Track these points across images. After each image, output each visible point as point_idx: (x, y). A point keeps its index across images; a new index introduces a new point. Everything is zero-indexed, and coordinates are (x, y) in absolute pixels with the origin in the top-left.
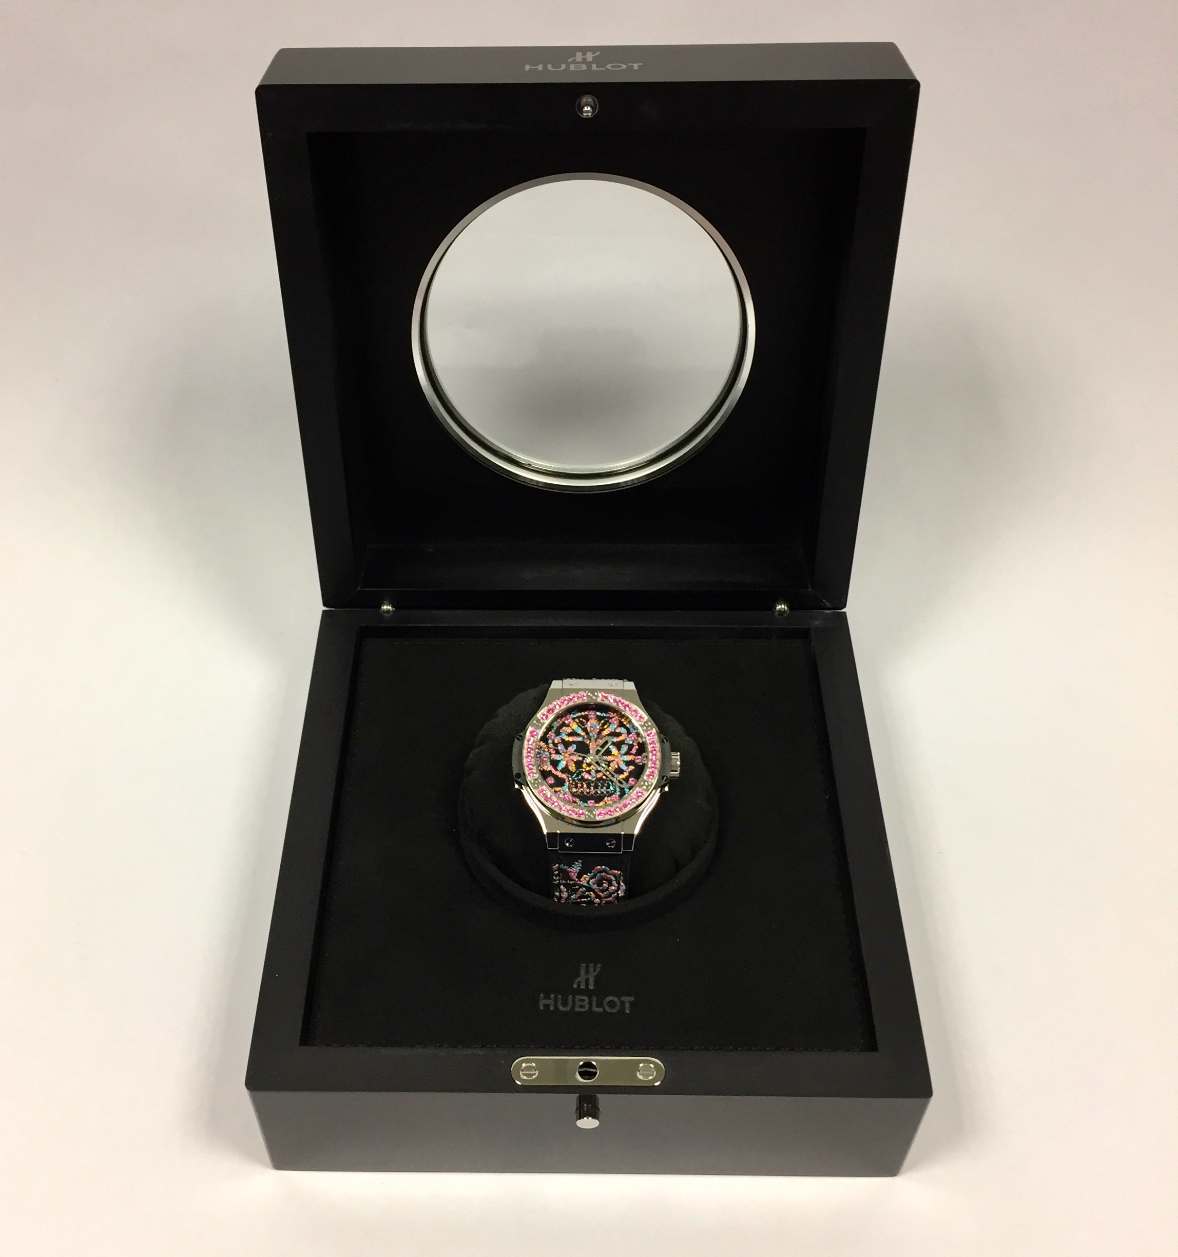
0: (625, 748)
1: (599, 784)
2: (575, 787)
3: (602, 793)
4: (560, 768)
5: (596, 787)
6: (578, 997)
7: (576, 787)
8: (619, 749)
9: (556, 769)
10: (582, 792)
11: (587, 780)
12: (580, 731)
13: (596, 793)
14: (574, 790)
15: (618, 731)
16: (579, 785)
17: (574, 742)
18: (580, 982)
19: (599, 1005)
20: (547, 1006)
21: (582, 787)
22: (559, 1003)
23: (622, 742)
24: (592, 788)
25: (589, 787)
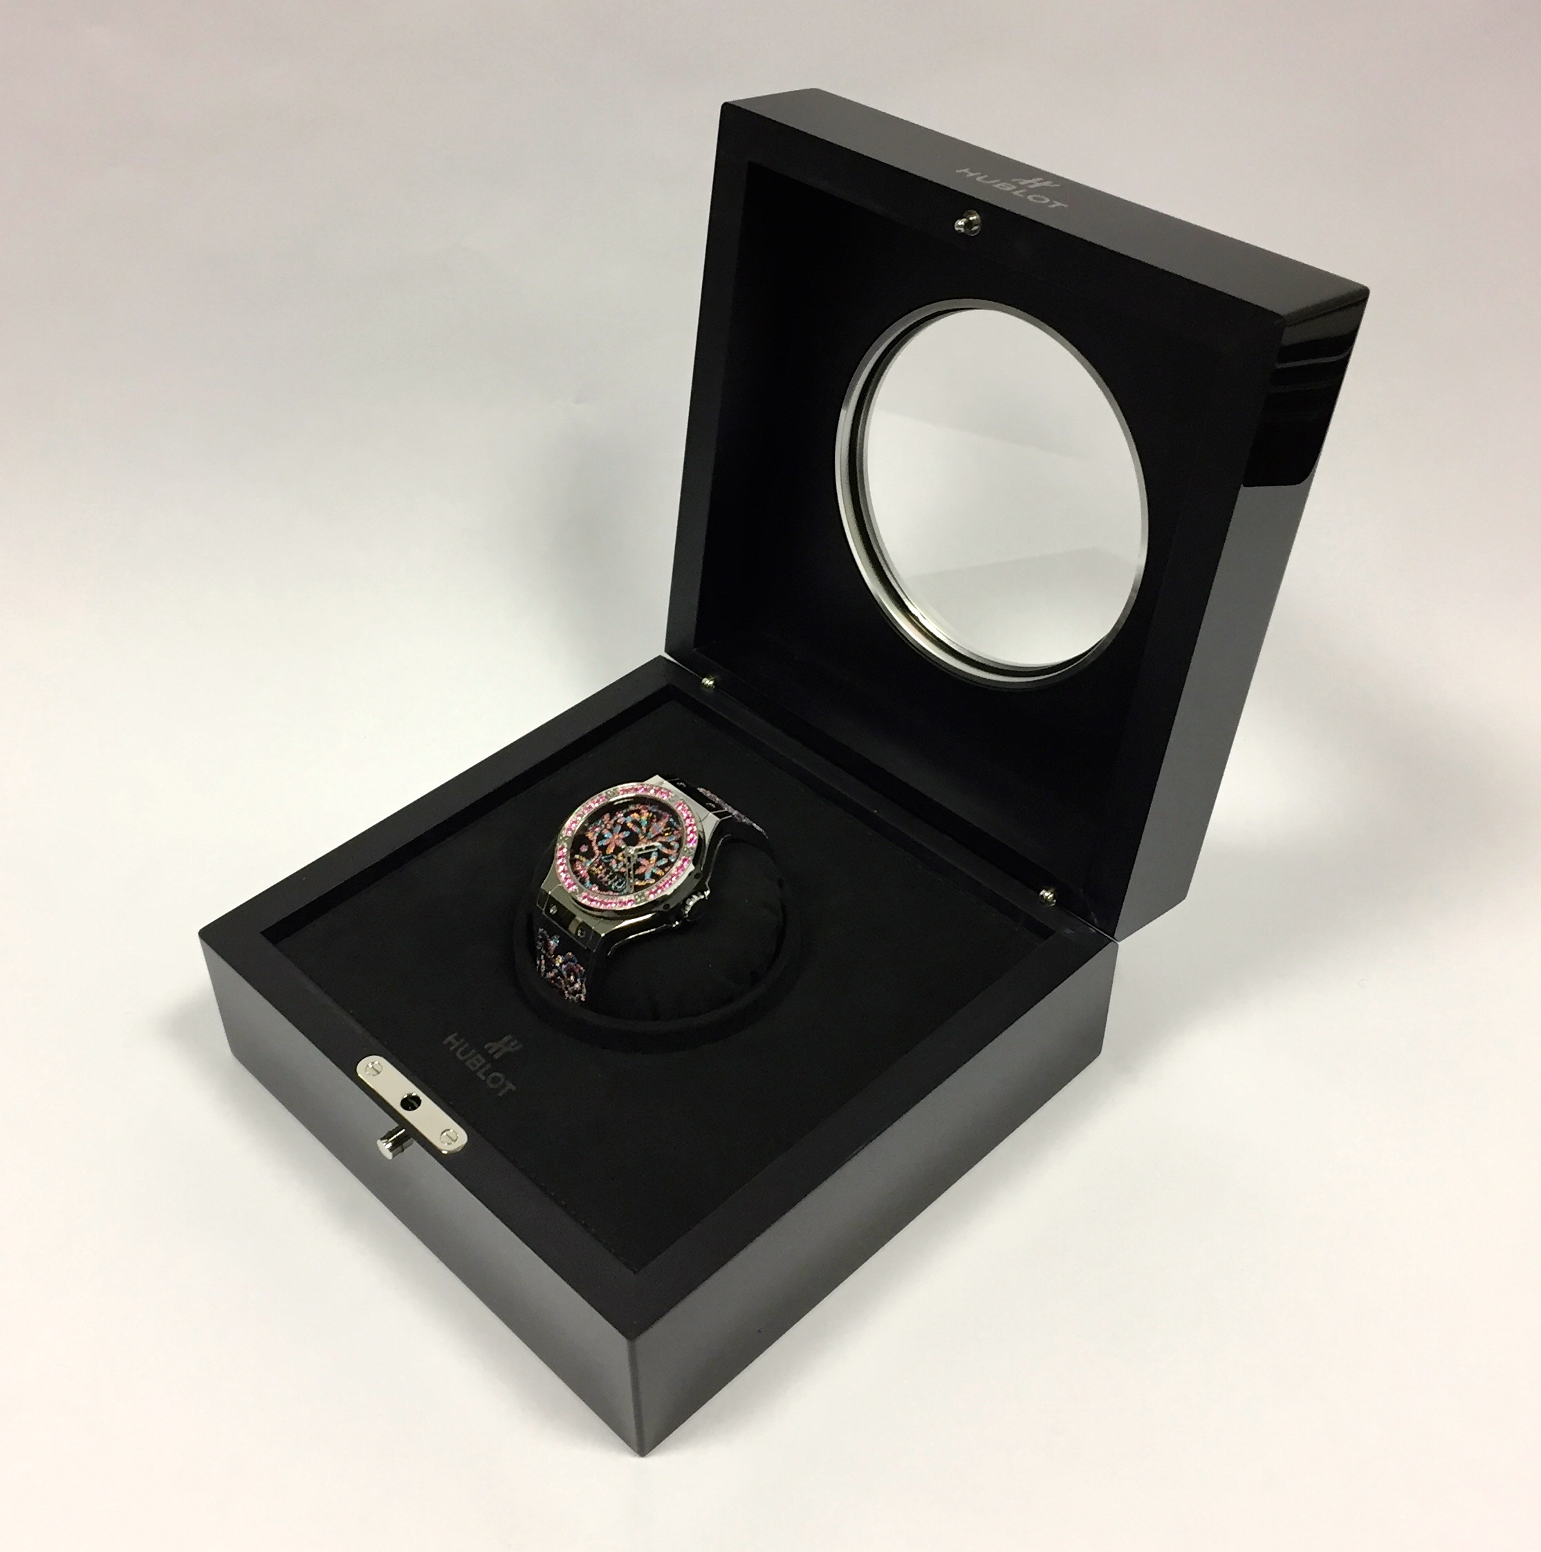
0: (664, 861)
1: (616, 877)
3: (611, 885)
4: (600, 844)
5: (611, 878)
6: (479, 1056)
8: (658, 859)
9: (597, 843)
10: (597, 875)
11: (611, 868)
12: (644, 823)
13: (607, 882)
14: (594, 869)
15: (672, 844)
16: (601, 867)
17: (631, 830)
18: (492, 1047)
19: (486, 1074)
20: (450, 1044)
22: (461, 1049)
23: (667, 856)
24: (608, 876)
25: (606, 873)
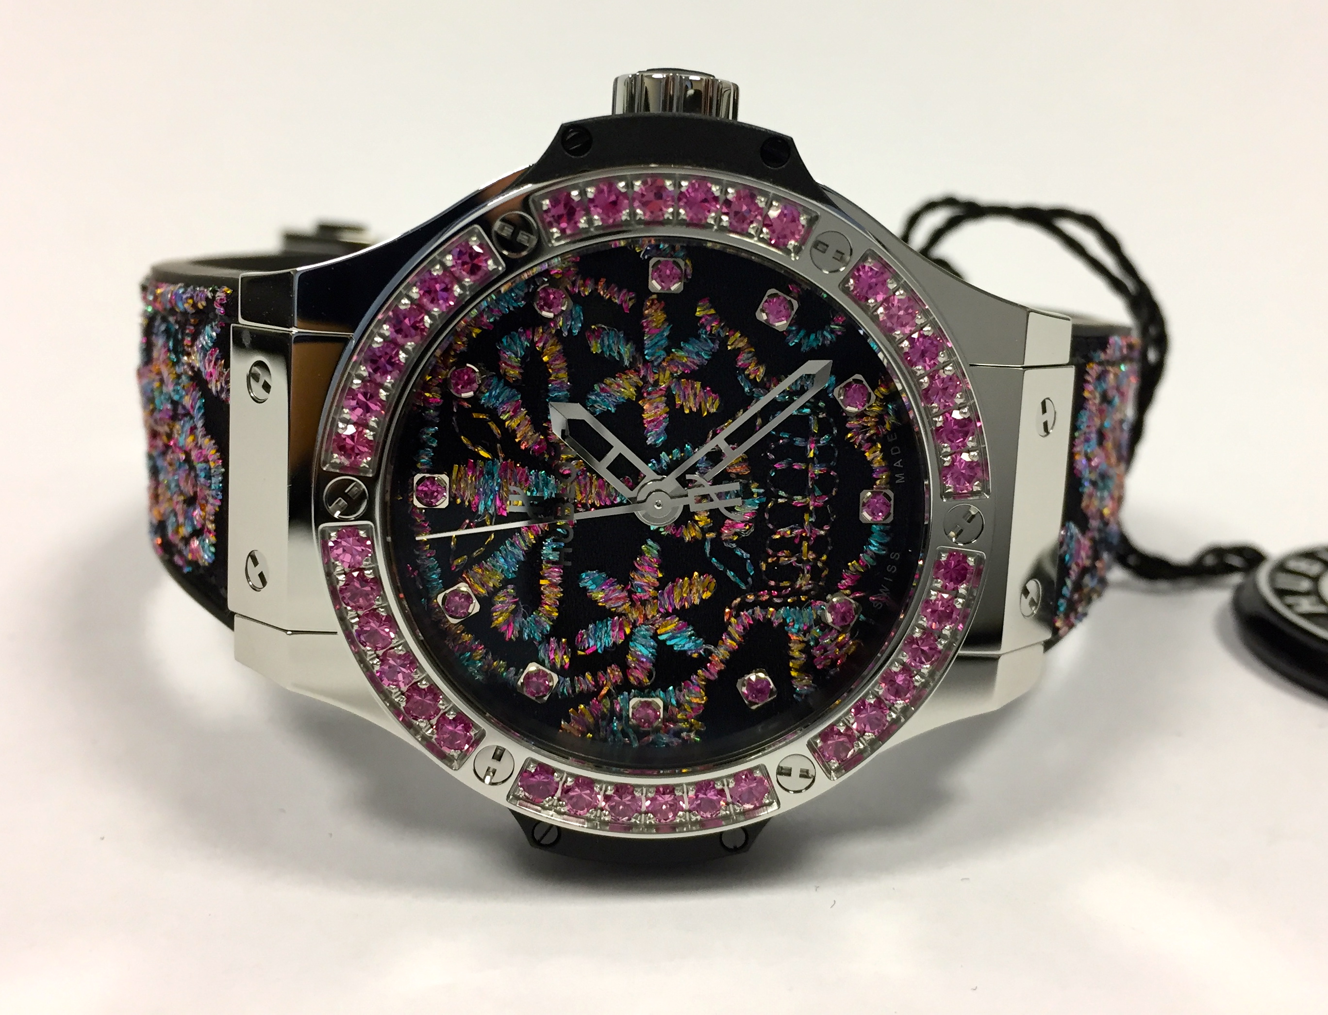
1: (781, 466)
2: (793, 581)
3: (823, 455)
4: (693, 647)
7: (792, 573)
9: (703, 661)
10: (818, 546)
11: (757, 519)
13: (823, 482)
14: (804, 583)
17: (570, 583)
21: (792, 546)
